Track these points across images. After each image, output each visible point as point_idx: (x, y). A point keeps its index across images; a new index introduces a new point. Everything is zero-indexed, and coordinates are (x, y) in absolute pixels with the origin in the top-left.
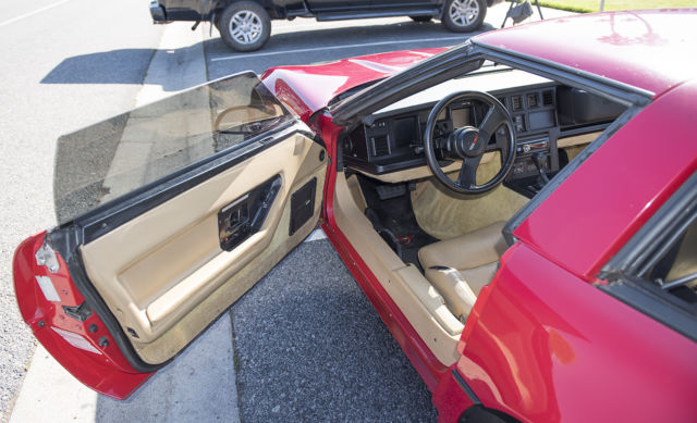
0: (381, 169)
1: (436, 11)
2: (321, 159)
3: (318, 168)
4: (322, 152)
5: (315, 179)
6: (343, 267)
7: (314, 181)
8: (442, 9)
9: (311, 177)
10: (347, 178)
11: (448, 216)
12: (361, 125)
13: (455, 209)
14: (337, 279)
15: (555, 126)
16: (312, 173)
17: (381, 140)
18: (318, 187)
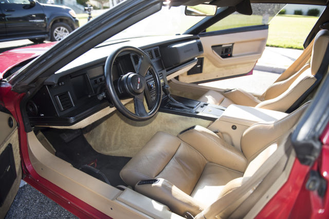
0: (72, 119)
1: (47, 36)
2: (11, 125)
3: (10, 135)
4: (10, 120)
5: (10, 145)
6: (51, 201)
7: (10, 147)
8: (50, 34)
9: (5, 145)
10: (36, 134)
11: (116, 139)
12: (43, 86)
13: (119, 133)
14: (50, 213)
15: (163, 69)
16: (5, 141)
17: (63, 96)
18: (14, 152)
